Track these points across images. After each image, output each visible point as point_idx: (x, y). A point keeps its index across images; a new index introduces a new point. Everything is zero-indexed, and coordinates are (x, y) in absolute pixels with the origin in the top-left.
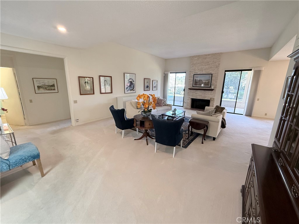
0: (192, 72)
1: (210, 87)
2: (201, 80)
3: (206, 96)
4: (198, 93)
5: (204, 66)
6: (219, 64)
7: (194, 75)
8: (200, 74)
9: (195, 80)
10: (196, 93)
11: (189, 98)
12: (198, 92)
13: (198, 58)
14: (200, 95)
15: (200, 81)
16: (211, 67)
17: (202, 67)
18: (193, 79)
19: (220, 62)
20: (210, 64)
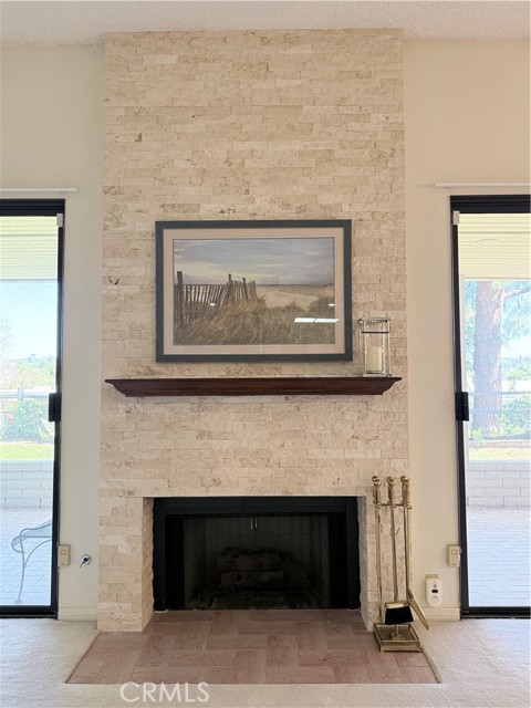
0: (134, 198)
1: (347, 356)
2: (248, 288)
4: (224, 436)
5: (255, 145)
6: (399, 133)
7: (161, 226)
9: (179, 288)
11: (120, 501)
14: (247, 454)
15: (239, 294)
16: (328, 157)
17: (239, 146)
18: (151, 272)
19: (400, 108)
20: (317, 128)
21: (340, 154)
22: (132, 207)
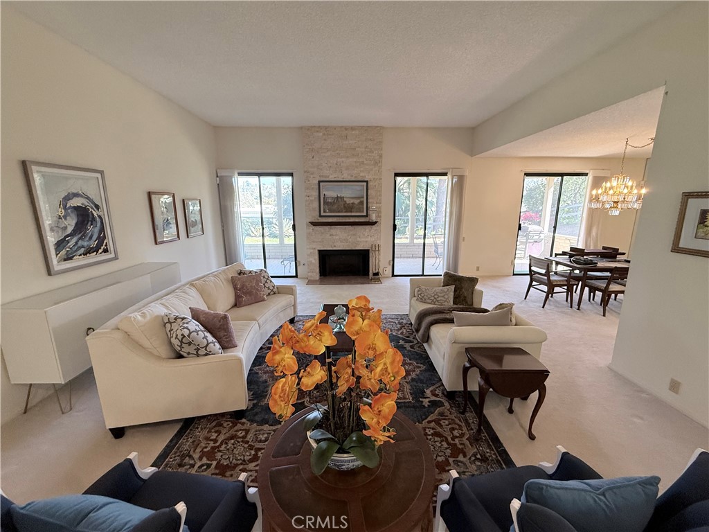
0: (312, 174)
1: (367, 216)
2: (342, 198)
3: (358, 239)
4: (336, 235)
5: (343, 159)
6: (381, 156)
7: (319, 182)
8: (336, 179)
9: (324, 198)
10: (331, 235)
11: (312, 251)
12: (337, 231)
13: (324, 134)
14: (342, 240)
15: (339, 200)
16: (362, 163)
17: (339, 160)
18: (317, 194)
19: (382, 150)
20: (360, 155)
21: (366, 162)
22: (312, 176)
